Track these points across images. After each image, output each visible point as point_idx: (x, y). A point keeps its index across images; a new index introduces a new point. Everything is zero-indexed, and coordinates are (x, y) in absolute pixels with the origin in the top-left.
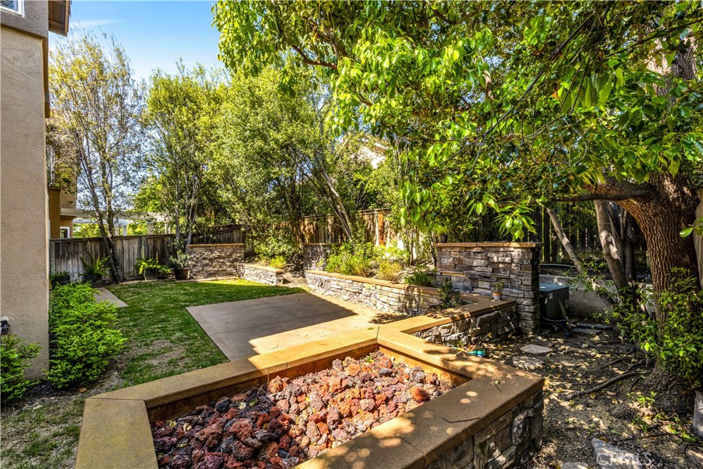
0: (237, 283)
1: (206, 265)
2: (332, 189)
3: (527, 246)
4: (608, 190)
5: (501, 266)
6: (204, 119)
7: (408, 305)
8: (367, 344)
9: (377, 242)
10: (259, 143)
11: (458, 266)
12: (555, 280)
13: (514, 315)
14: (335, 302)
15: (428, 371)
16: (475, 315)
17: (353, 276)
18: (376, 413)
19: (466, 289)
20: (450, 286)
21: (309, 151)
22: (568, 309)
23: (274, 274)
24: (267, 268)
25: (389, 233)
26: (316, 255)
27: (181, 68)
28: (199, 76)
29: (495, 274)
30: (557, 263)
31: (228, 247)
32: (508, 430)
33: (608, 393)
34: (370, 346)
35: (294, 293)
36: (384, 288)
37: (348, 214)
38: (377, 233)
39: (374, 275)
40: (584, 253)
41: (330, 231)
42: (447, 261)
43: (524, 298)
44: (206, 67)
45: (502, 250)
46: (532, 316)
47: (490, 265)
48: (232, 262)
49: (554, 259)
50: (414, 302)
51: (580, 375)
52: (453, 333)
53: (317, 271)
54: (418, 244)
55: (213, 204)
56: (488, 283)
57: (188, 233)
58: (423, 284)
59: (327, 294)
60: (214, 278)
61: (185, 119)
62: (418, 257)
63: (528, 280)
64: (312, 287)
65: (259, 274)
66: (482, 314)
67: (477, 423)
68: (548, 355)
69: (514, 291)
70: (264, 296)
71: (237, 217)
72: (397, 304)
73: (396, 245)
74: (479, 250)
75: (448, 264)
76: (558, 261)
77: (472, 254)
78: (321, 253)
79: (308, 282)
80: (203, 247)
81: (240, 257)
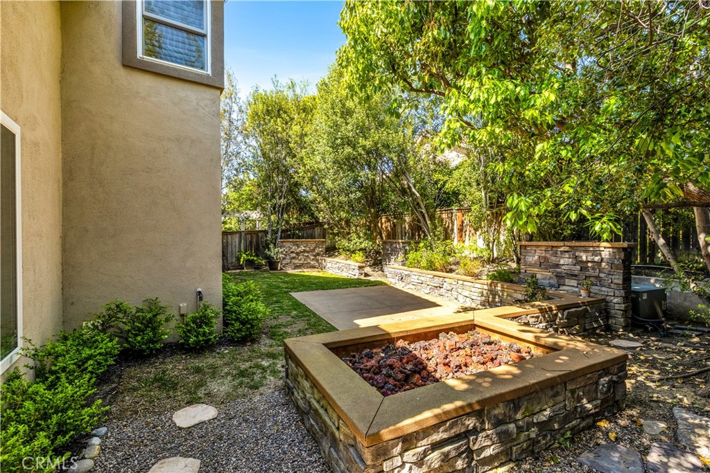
0: (321, 274)
1: (294, 258)
2: (413, 190)
3: (619, 246)
4: (701, 196)
5: (590, 265)
6: (296, 128)
7: (490, 299)
8: (466, 324)
9: (456, 240)
10: (348, 150)
11: (543, 263)
12: (652, 281)
13: (603, 312)
14: (417, 294)
15: (523, 346)
16: (562, 308)
17: (433, 272)
18: (485, 366)
19: (551, 286)
20: (536, 283)
21: (393, 155)
22: (665, 311)
23: (357, 268)
24: (348, 262)
25: (468, 231)
26: (395, 251)
27: (275, 83)
28: (291, 90)
29: (583, 273)
30: (655, 264)
31: (311, 244)
32: (594, 386)
33: (697, 379)
34: (468, 325)
35: (376, 285)
36: (465, 283)
37: (427, 213)
38: (456, 230)
39: (454, 271)
40: (689, 255)
41: (407, 228)
42: (533, 258)
43: (614, 296)
44: (297, 81)
45: (591, 249)
46: (623, 314)
47: (578, 263)
48: (315, 256)
49: (652, 261)
50: (497, 297)
51: (670, 365)
52: (541, 323)
53: (396, 265)
54: (499, 242)
55: (297, 203)
56: (576, 281)
57: (278, 229)
58: (506, 281)
59: (408, 287)
60: (300, 270)
61: (280, 129)
62: (498, 255)
63: (618, 279)
64: (393, 281)
65: (341, 267)
66: (570, 308)
67: (569, 373)
68: (638, 349)
69: (604, 289)
70: (350, 287)
71: (321, 216)
72: (479, 298)
73: (475, 242)
74: (567, 249)
75: (533, 262)
76: (656, 263)
77: (559, 253)
78: (401, 249)
79: (388, 276)
80: (290, 242)
81: (321, 251)
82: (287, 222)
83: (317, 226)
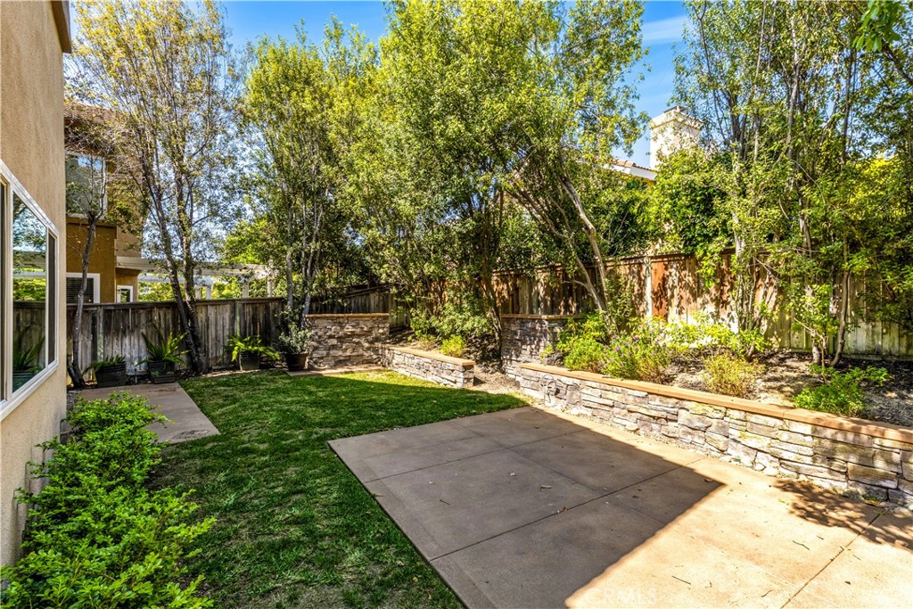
1: (334, 347)
2: (582, 215)
9: (649, 315)
23: (459, 368)
24: (436, 355)
25: (676, 296)
31: (366, 319)
35: (508, 406)
38: (648, 297)
48: (371, 343)
53: (537, 364)
57: (305, 296)
59: (573, 410)
60: (346, 369)
64: (538, 395)
65: (423, 364)
71: (383, 274)
78: (544, 333)
79: (522, 384)
80: (327, 318)
81: (383, 334)
82: (322, 284)
83: (374, 291)
